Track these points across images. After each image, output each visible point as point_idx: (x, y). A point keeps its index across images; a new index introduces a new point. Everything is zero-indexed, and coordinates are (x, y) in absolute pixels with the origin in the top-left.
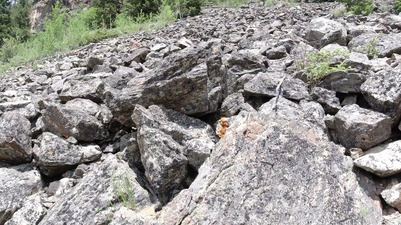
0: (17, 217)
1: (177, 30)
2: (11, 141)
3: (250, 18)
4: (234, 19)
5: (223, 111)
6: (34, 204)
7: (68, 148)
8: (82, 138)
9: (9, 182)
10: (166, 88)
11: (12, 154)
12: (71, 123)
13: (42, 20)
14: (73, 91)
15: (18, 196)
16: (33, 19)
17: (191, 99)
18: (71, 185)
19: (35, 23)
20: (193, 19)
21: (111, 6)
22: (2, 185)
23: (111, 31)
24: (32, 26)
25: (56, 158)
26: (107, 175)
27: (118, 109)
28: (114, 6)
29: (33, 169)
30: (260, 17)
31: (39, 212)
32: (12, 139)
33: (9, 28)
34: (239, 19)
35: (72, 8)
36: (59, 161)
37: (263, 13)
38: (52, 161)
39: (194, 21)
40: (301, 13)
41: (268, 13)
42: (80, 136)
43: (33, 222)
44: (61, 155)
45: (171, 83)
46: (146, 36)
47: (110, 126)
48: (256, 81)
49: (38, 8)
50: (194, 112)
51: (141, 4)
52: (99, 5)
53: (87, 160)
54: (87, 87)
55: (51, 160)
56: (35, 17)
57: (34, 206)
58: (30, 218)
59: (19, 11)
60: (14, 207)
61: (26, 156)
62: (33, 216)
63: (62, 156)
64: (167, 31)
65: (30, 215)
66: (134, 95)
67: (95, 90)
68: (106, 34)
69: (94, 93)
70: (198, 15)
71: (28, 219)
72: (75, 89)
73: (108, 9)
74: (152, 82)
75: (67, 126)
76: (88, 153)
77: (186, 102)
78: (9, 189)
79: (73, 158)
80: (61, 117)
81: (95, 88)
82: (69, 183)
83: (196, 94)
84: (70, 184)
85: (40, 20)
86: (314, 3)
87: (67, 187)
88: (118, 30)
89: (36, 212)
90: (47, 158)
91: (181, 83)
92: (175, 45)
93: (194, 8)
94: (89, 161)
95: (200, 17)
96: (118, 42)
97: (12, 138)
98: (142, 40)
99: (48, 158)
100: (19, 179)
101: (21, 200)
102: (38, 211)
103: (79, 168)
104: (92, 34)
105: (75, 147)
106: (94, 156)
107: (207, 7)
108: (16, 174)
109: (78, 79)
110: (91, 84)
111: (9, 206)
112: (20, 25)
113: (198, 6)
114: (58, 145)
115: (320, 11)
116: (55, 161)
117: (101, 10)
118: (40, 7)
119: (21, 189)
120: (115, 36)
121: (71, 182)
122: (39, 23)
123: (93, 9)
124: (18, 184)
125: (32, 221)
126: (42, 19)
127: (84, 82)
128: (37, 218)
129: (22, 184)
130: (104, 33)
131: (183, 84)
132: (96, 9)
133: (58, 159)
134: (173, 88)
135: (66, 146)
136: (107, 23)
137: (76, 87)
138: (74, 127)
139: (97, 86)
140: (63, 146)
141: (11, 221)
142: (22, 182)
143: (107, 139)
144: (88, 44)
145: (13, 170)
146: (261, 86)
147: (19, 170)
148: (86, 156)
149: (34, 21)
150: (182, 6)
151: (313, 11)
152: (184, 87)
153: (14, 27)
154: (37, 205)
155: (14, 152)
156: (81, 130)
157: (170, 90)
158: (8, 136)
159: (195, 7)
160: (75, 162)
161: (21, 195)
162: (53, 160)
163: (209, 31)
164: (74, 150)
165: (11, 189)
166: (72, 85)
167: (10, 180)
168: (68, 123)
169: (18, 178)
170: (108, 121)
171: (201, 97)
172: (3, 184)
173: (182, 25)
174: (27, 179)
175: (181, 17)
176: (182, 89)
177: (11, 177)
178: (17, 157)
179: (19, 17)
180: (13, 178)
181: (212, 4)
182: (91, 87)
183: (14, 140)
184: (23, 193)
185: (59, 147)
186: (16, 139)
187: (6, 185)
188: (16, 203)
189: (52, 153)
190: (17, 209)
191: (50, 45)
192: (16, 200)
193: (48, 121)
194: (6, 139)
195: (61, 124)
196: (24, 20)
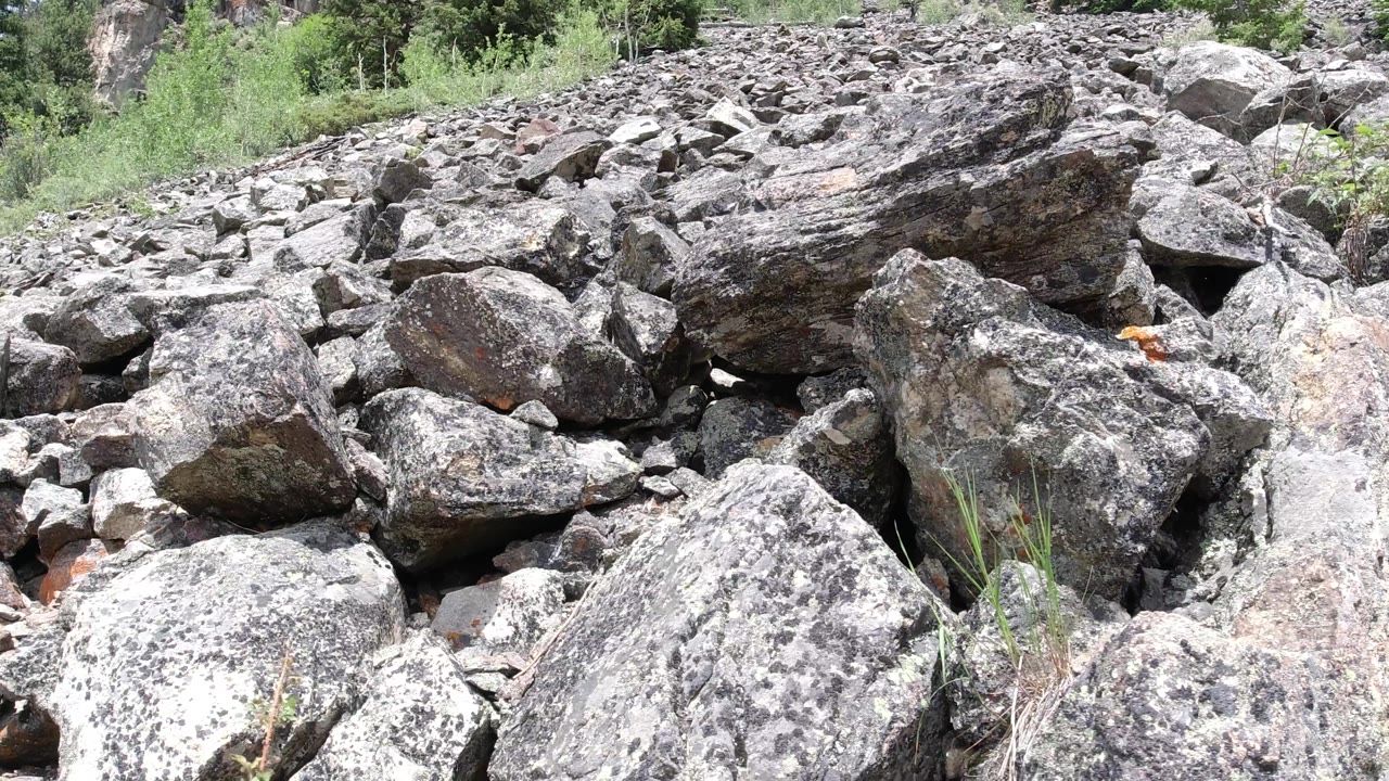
0: (349, 743)
1: (630, 93)
2: (287, 417)
3: (885, 58)
4: (825, 59)
5: (1117, 304)
6: (429, 683)
7: (528, 446)
8: (573, 408)
9: (283, 595)
10: (1008, 192)
11: (271, 476)
12: (533, 345)
13: (131, 60)
14: (450, 243)
15: (336, 654)
16: (100, 57)
17: (1081, 240)
18: (561, 596)
19: (110, 70)
20: (678, 61)
21: (382, 13)
22: (254, 609)
23: (387, 98)
24: (98, 81)
25: (492, 486)
26: (810, 532)
27: (734, 291)
28: (391, 12)
29: (359, 541)
30: (918, 54)
31: (460, 717)
32: (290, 408)
33: (19, 85)
34: (843, 62)
35: (239, 18)
36: (501, 498)
37: (927, 42)
38: (476, 499)
39: (680, 66)
40: (1055, 45)
41: (943, 43)
42: (566, 400)
43: (437, 764)
44: (506, 473)
45: (1032, 170)
46: (527, 112)
47: (659, 366)
48: (1177, 211)
49: (120, 18)
50: (1085, 292)
51: (490, 8)
52: (338, 8)
53: (599, 497)
54: (504, 228)
55: (470, 494)
56: (106, 48)
57: (429, 690)
58: (422, 748)
59: (57, 25)
60: (327, 702)
61: (335, 484)
62: (436, 735)
63: (509, 476)
64: (598, 96)
65: (417, 732)
66: (828, 229)
67: (542, 241)
68: (372, 105)
69: (538, 254)
70: (688, 47)
71: (414, 750)
72: (454, 236)
73: (373, 22)
74: (925, 174)
75: (511, 359)
76: (602, 467)
77: (1060, 251)
78: (293, 624)
79: (554, 485)
80: (485, 324)
81: (540, 233)
82: (552, 587)
83: (1105, 221)
84: (557, 594)
85: (125, 58)
86: (1084, 16)
87: (547, 604)
88: (414, 94)
89: (448, 717)
90: (457, 487)
91: (1068, 173)
92: (691, 125)
93: (676, 24)
94: (605, 499)
95: (701, 54)
96: (426, 131)
97: (291, 401)
98: (515, 123)
99: (461, 483)
100: (321, 582)
101: (350, 670)
102: (453, 712)
103: (579, 527)
104: (324, 105)
105: (557, 441)
106: (620, 479)
107: (710, 23)
108: (302, 561)
109: (461, 202)
110: (522, 219)
111: (307, 699)
112: (58, 74)
113: (691, 19)
114: (492, 432)
115: (1119, 38)
116: (489, 499)
117: (346, 23)
118: (127, 14)
119: (339, 624)
120: (409, 113)
121: (559, 585)
122: (122, 71)
123: (318, 22)
124: (323, 601)
125: (433, 760)
126: (134, 56)
127: (491, 212)
128: (455, 744)
129: (339, 600)
130: (368, 103)
131: (1074, 177)
132: (329, 20)
133: (501, 492)
134: (1034, 194)
135: (521, 438)
136: (374, 67)
137: (459, 230)
138: (545, 361)
139: (550, 225)
140: (510, 437)
141: (317, 767)
142: (336, 593)
143: (647, 417)
144: (309, 139)
145: (282, 544)
146: (1201, 229)
147: (311, 543)
148: (596, 481)
149: (104, 64)
150: (636, 13)
151: (1097, 39)
152: (1075, 189)
153: (35, 81)
154: (446, 688)
155: (280, 467)
156: (571, 373)
157: (1020, 201)
158: (266, 396)
159: (678, 20)
160: (564, 504)
161: (344, 648)
162: (478, 493)
163: (761, 93)
164: (554, 452)
165: (299, 625)
166: (441, 223)
167: (285, 587)
168: (520, 348)
169: (313, 575)
170: (655, 345)
171: (1117, 233)
172: (259, 606)
173: (642, 78)
174: (351, 580)
175: (634, 52)
176: (1065, 199)
177: (285, 574)
178: (291, 490)
179: (54, 46)
180: (295, 578)
181: (727, 12)
182: (521, 230)
183: (298, 408)
184: (353, 639)
185: (499, 442)
186: (308, 407)
187: (273, 605)
188: (334, 686)
189: (474, 465)
190: (340, 712)
191: (178, 141)
192: (328, 670)
193: (420, 339)
194: (259, 409)
195: (483, 350)
196: (71, 58)
